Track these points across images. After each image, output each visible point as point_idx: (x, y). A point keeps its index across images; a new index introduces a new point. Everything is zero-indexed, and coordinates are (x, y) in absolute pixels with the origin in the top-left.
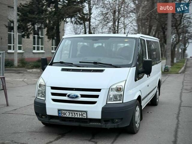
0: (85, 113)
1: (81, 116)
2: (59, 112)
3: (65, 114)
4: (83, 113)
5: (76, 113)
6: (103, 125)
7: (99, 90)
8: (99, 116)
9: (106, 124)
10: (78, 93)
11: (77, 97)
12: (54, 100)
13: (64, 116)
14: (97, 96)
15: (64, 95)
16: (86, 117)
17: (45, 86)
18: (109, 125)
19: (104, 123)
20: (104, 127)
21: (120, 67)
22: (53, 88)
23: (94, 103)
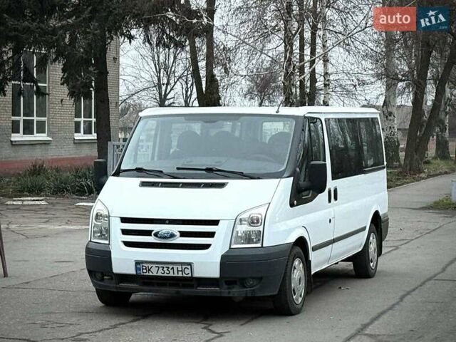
0: (189, 267)
1: (180, 273)
2: (138, 266)
3: (149, 270)
4: (184, 267)
5: (171, 267)
6: (224, 291)
7: (215, 223)
8: (215, 273)
9: (229, 288)
10: (176, 229)
11: (172, 236)
12: (128, 244)
13: (147, 274)
14: (211, 235)
15: (148, 233)
16: (190, 275)
17: (109, 217)
18: (236, 292)
19: (226, 286)
20: (226, 295)
21: (259, 178)
22: (124, 220)
23: (206, 247)
